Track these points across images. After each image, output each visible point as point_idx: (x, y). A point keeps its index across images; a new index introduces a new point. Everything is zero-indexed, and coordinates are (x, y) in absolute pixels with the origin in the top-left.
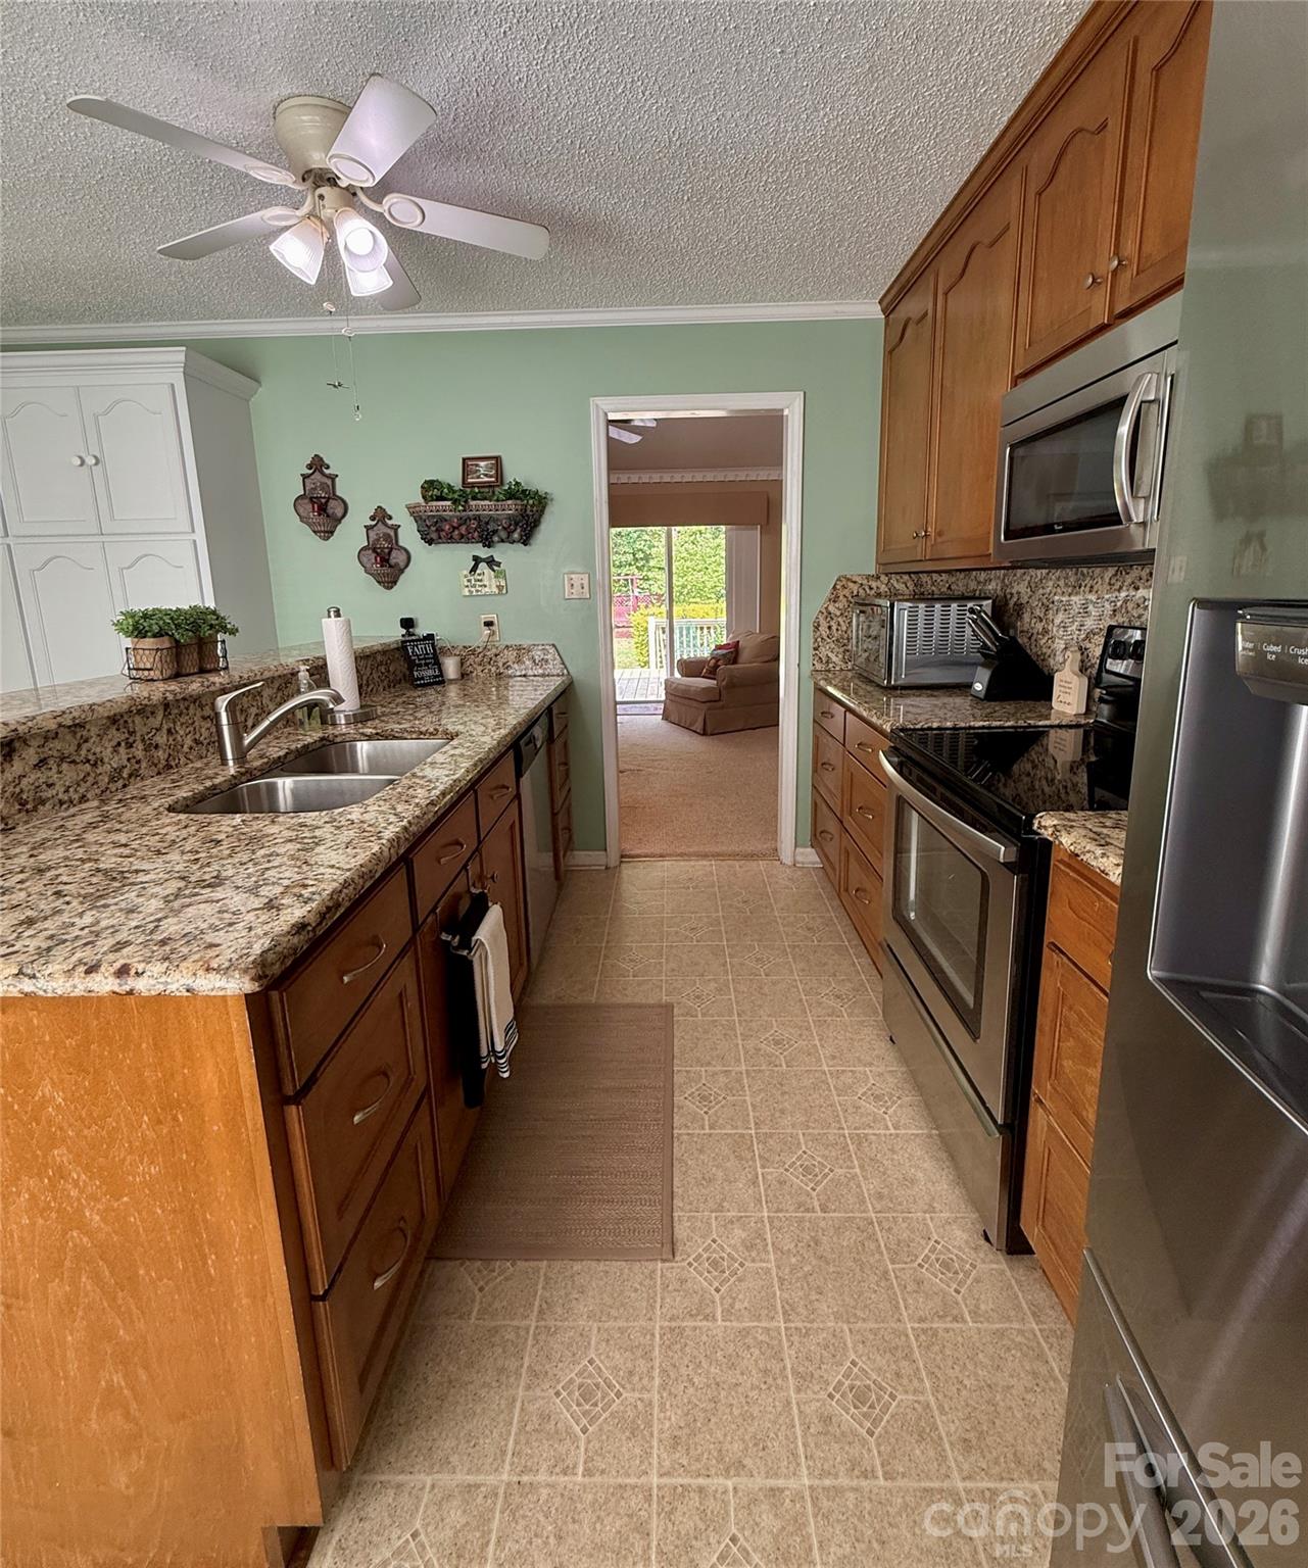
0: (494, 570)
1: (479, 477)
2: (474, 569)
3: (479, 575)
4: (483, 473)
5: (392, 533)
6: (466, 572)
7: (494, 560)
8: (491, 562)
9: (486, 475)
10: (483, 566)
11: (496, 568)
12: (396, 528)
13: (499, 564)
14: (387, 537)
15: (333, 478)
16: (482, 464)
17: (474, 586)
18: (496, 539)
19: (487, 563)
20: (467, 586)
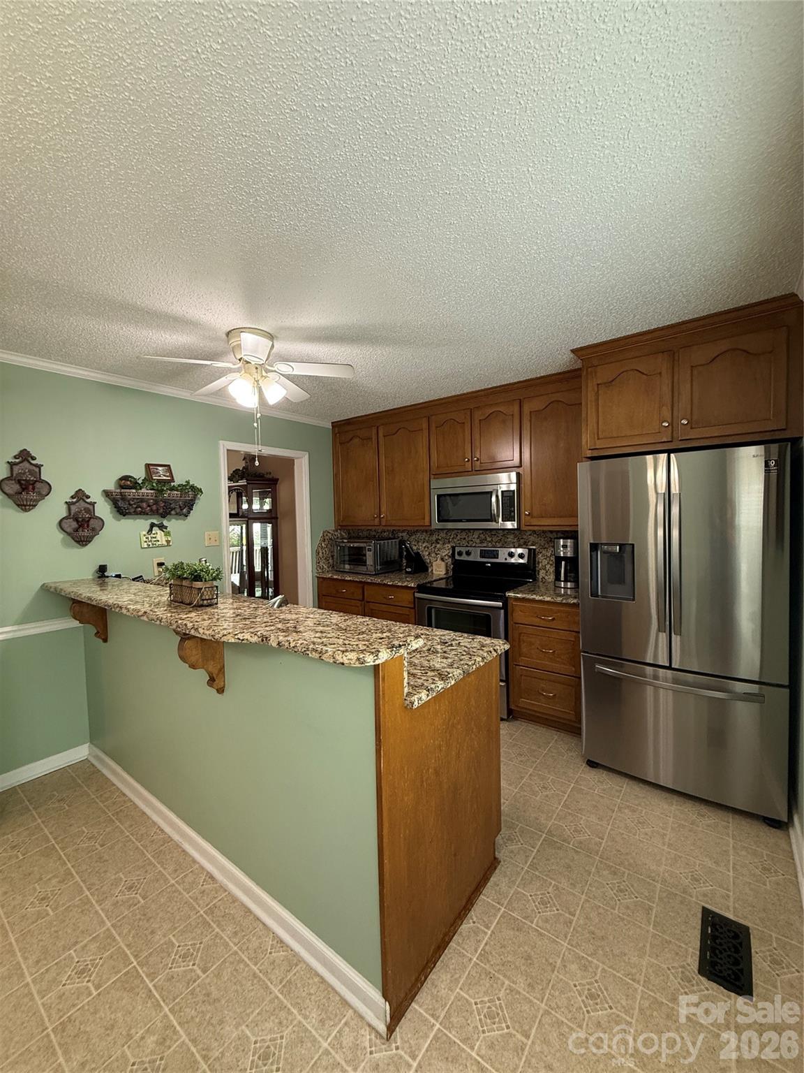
0: (163, 531)
1: (160, 476)
2: (150, 531)
3: (154, 534)
4: (161, 474)
5: (91, 507)
6: (145, 533)
7: (163, 525)
8: (162, 527)
9: (164, 475)
10: (155, 530)
11: (164, 530)
12: (93, 504)
13: (166, 528)
14: (87, 511)
15: (39, 467)
16: (160, 468)
17: (151, 541)
18: (173, 512)
19: (159, 527)
20: (146, 542)
